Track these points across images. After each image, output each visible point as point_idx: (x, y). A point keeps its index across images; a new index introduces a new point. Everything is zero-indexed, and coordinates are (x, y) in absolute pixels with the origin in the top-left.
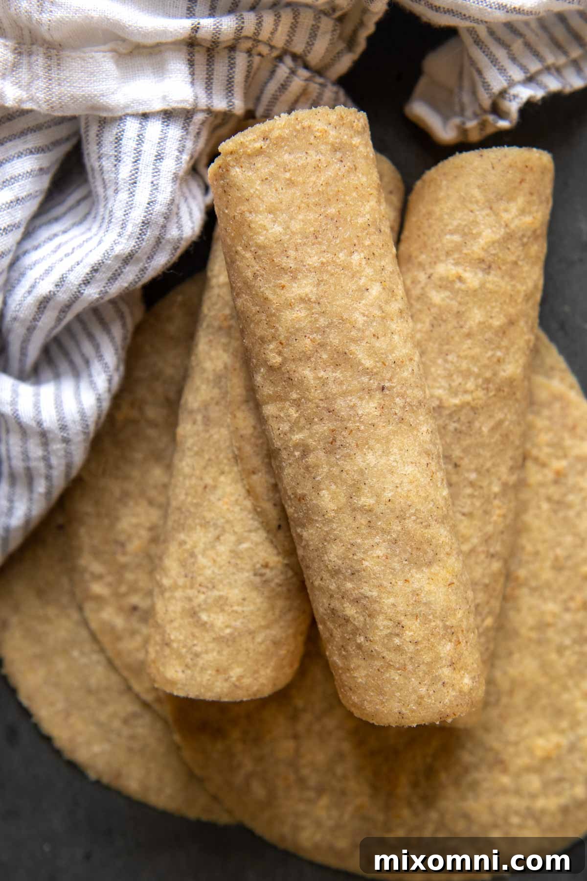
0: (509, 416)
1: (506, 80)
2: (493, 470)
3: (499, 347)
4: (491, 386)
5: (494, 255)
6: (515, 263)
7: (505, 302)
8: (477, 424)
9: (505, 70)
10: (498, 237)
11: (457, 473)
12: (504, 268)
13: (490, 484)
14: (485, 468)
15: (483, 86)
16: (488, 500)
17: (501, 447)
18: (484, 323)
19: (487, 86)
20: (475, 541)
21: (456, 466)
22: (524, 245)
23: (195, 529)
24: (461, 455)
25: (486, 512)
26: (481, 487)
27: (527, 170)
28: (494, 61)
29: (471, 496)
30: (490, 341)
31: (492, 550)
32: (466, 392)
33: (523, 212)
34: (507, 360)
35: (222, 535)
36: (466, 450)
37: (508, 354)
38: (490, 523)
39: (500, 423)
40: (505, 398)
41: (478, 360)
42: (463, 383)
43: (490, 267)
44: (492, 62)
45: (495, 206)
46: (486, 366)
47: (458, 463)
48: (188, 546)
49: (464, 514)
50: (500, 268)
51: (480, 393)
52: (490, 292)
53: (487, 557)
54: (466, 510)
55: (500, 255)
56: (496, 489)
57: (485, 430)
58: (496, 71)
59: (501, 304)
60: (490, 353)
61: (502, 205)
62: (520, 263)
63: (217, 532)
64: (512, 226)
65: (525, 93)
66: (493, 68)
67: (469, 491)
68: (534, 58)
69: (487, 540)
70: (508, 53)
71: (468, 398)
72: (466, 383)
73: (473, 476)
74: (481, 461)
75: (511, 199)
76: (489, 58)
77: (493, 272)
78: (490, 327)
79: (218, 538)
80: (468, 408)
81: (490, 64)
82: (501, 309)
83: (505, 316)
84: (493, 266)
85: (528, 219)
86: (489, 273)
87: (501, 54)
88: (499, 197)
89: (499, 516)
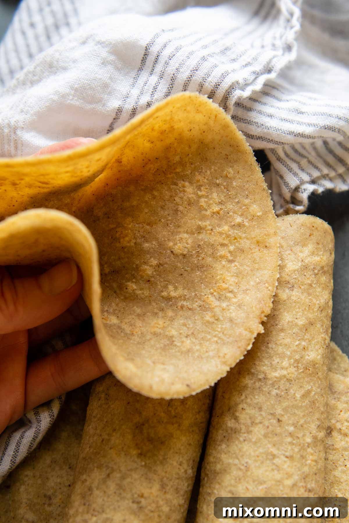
0: (314, 388)
1: (298, 180)
2: (305, 426)
3: (303, 339)
4: (300, 365)
5: (295, 278)
6: (311, 285)
7: (305, 309)
8: (292, 391)
9: (297, 174)
10: (297, 267)
11: (280, 426)
12: (302, 287)
13: (304, 436)
14: (299, 423)
15: (285, 185)
16: (303, 448)
17: (311, 410)
18: (292, 322)
19: (287, 184)
20: (296, 477)
21: (279, 421)
22: (316, 275)
23: (94, 470)
24: (282, 413)
25: (302, 457)
26: (298, 438)
27: (313, 228)
28: (290, 170)
29: (291, 443)
30: (297, 334)
31: (309, 486)
32: (282, 368)
33: (313, 254)
34: (310, 349)
35: (112, 473)
36: (285, 410)
37: (310, 344)
38: (306, 465)
39: (309, 392)
40: (310, 375)
41: (289, 347)
42: (280, 362)
43: (293, 286)
44: (289, 170)
45: (294, 249)
46: (295, 351)
47: (280, 419)
48: (88, 483)
49: (287, 457)
50: (300, 288)
51: (292, 370)
52: (295, 302)
53: (306, 491)
54: (287, 454)
55: (300, 279)
56: (309, 440)
57: (298, 396)
58: (292, 175)
59: (303, 310)
60: (297, 343)
61: (298, 248)
62: (314, 286)
63: (108, 472)
64: (306, 261)
65: (311, 188)
66: (290, 173)
67: (289, 439)
68: (315, 170)
69: (305, 478)
70: (299, 166)
71: (284, 372)
72: (282, 362)
73: (291, 429)
74: (296, 418)
75: (304, 245)
76: (287, 168)
77: (295, 290)
78: (296, 325)
79: (108, 476)
80: (285, 379)
81: (288, 171)
82: (303, 313)
83: (306, 318)
84: (295, 286)
85: (317, 259)
86: (293, 290)
87: (294, 166)
88: (296, 243)
89: (312, 460)
